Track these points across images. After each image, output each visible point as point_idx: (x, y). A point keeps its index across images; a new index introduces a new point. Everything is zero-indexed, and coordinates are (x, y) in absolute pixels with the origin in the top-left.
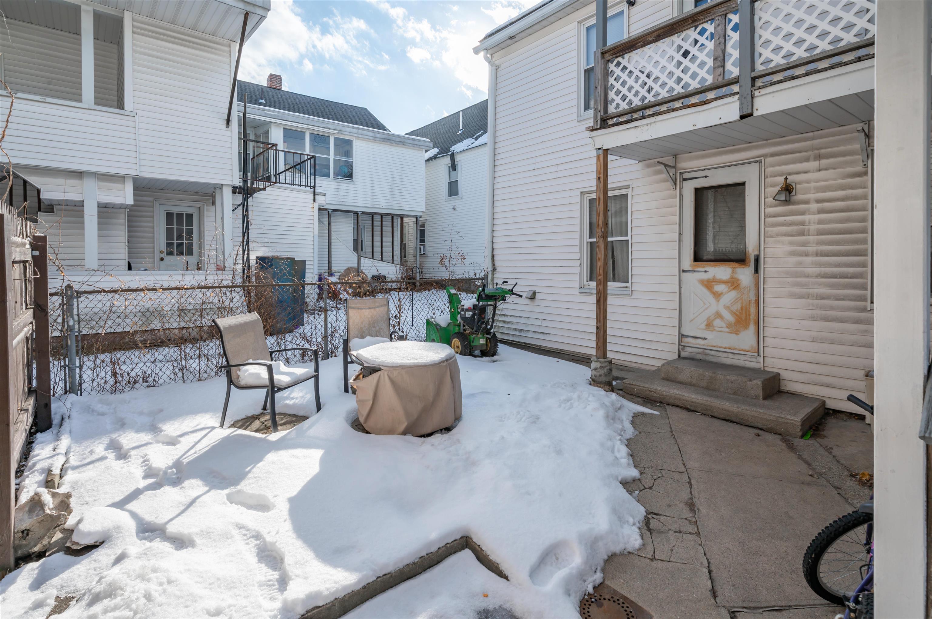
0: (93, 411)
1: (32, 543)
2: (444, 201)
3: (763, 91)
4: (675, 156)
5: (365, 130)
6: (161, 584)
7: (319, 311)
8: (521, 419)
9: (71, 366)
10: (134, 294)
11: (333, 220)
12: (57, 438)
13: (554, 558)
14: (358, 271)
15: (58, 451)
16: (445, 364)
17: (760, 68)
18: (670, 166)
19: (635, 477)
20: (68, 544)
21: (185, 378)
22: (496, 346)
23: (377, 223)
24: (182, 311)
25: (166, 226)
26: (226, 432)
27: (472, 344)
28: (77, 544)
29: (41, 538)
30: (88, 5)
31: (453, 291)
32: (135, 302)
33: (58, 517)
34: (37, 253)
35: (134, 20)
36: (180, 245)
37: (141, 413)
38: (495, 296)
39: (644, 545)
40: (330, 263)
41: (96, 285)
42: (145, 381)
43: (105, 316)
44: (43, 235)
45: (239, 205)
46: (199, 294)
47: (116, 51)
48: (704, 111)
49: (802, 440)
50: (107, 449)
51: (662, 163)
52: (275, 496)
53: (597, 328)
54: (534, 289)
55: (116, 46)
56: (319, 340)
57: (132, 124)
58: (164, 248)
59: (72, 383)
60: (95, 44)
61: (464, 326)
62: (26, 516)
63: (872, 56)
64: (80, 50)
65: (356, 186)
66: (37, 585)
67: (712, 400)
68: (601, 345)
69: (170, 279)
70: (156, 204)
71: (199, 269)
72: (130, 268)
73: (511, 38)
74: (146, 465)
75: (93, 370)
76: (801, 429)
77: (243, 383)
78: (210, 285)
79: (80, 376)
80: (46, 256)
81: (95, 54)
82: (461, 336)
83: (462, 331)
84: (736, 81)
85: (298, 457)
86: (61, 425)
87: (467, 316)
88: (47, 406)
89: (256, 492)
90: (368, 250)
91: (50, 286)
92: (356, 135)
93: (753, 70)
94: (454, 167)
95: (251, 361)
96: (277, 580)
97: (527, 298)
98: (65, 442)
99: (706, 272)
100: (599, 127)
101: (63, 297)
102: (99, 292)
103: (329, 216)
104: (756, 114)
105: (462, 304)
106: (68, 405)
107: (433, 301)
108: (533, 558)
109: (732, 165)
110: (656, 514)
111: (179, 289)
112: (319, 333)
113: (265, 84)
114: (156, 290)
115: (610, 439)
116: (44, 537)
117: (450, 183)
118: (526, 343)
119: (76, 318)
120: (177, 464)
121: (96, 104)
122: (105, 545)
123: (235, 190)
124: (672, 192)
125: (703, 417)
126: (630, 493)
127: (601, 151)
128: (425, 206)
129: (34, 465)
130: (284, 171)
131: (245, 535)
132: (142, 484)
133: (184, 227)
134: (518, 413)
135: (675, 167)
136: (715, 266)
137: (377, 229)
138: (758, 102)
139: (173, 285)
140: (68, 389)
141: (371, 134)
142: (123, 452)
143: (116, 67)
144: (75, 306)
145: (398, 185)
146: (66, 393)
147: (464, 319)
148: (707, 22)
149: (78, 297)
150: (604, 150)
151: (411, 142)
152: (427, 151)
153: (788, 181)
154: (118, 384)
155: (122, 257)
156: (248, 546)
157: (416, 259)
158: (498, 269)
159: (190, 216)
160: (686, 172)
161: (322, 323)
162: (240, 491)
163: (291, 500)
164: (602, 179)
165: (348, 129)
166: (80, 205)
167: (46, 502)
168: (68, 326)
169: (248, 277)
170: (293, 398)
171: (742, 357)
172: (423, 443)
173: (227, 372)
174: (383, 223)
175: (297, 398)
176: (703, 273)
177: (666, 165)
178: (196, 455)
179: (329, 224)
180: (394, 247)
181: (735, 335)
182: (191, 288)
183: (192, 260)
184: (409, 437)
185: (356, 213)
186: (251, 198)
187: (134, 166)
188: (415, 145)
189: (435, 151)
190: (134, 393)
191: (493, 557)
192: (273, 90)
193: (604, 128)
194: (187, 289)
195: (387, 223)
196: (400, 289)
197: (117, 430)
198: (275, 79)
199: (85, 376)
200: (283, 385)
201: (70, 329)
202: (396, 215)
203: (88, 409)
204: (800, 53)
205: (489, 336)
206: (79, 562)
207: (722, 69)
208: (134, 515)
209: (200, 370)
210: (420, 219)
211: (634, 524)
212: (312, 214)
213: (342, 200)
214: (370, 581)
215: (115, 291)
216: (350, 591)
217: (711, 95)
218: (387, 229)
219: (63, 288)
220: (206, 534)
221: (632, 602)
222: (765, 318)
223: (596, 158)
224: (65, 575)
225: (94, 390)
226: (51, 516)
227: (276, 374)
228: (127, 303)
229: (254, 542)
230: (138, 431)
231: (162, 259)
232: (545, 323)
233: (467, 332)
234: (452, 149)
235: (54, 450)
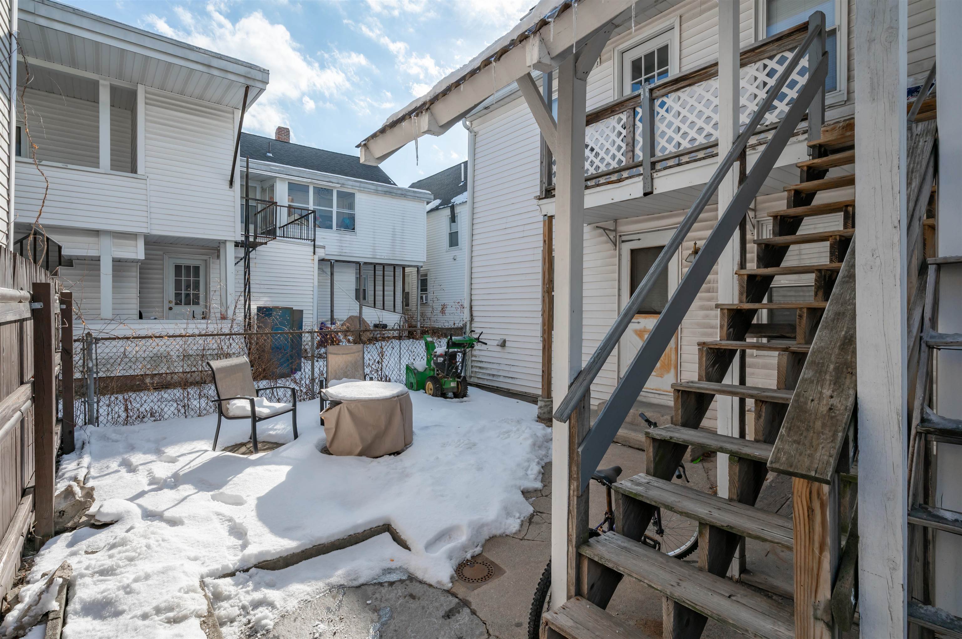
0: (108, 438)
1: (67, 521)
2: (445, 251)
3: (660, 174)
4: (616, 221)
5: (367, 183)
6: (157, 541)
7: (318, 358)
8: (460, 445)
9: (90, 402)
10: (143, 341)
11: (335, 270)
12: (81, 457)
13: (448, 537)
14: (360, 319)
15: (81, 465)
16: (396, 399)
17: (659, 154)
18: (610, 230)
19: (537, 488)
20: (92, 521)
21: (187, 414)
22: (466, 389)
23: (379, 273)
24: (186, 357)
25: (174, 278)
26: (217, 453)
27: (443, 387)
28: (99, 521)
29: (72, 518)
30: (105, 80)
31: (429, 339)
32: (144, 348)
33: (85, 502)
34: (64, 307)
35: (146, 92)
36: (188, 295)
37: (148, 441)
38: (463, 344)
39: (520, 531)
40: (332, 311)
41: (111, 333)
42: (152, 415)
43: (119, 359)
44: (69, 291)
45: (241, 259)
46: (201, 341)
47: (130, 117)
48: (619, 187)
49: (692, 464)
50: (120, 465)
51: (601, 228)
52: (248, 496)
53: (543, 371)
54: (504, 337)
55: (130, 112)
56: (307, 382)
57: (143, 186)
58: (172, 298)
59: (91, 416)
60: (111, 110)
61: (438, 371)
62: (62, 501)
63: (717, 155)
64: (98, 117)
65: (358, 237)
66: (71, 544)
67: (630, 432)
68: (546, 387)
69: (176, 327)
70: (166, 257)
71: (204, 318)
72: (141, 317)
73: (486, 108)
74: (151, 476)
75: (109, 406)
76: (691, 455)
77: (231, 414)
78: (210, 333)
79: (98, 411)
80: (71, 309)
81: (111, 120)
82: (434, 379)
83: (436, 375)
84: (640, 165)
85: (270, 471)
86: (82, 448)
87: (439, 361)
88: (71, 433)
89: (234, 494)
90: (370, 298)
91: (74, 333)
92: (358, 188)
93: (653, 155)
94: (453, 219)
95: (239, 396)
96: (241, 545)
97: (498, 345)
98: (86, 460)
99: (639, 323)
100: (544, 196)
101: (84, 343)
102: (114, 339)
103: (332, 267)
104: (655, 192)
105: (435, 350)
106: (89, 434)
107: (413, 348)
108: (431, 535)
109: (658, 230)
110: (541, 513)
111: (182, 336)
112: (307, 376)
113: (273, 137)
114: (162, 337)
115: (529, 460)
116: (75, 516)
117: (451, 234)
118: (497, 387)
119: (94, 361)
120: (175, 476)
121: (111, 169)
122: (119, 523)
123: (237, 244)
124: (613, 252)
125: (623, 447)
126: (527, 499)
127: (546, 217)
128: (425, 256)
129: (63, 474)
130: (286, 225)
131: (221, 519)
132: (147, 488)
133: (192, 279)
134: (459, 441)
135: (615, 230)
136: (645, 318)
137: (379, 279)
138: (657, 182)
139: (178, 333)
140: (87, 421)
141: (373, 187)
142: (132, 467)
143: (130, 131)
144: (94, 351)
145: (400, 236)
146: (85, 424)
147: (436, 364)
148: (622, 112)
149: (96, 343)
150: (549, 217)
151: (413, 194)
152: (428, 203)
153: (697, 246)
154: (129, 418)
155: (134, 306)
156: (222, 526)
157: (417, 308)
158: (476, 319)
159: (197, 269)
160: (624, 235)
161: (310, 367)
162: (221, 493)
163: (259, 499)
164: (547, 242)
165: (350, 183)
166: (98, 259)
167: (76, 492)
168: (88, 367)
169: (249, 324)
170: (276, 430)
171: (665, 397)
172: (372, 461)
173: (219, 405)
174: (385, 272)
175: (279, 430)
176: (636, 324)
177: (604, 229)
178: (190, 469)
179: (332, 274)
180: (396, 296)
181: (660, 378)
182: (193, 336)
183: (199, 310)
184: (364, 458)
185: (358, 263)
186: (254, 251)
187: (145, 225)
188: (416, 198)
189: (438, 202)
190: (142, 426)
191: (403, 537)
192: (281, 143)
193: (548, 198)
194: (189, 336)
195: (389, 272)
196: (400, 338)
197: (127, 452)
198: (283, 132)
199: (101, 411)
200: (264, 416)
201: (90, 370)
202: (397, 265)
203: (104, 438)
204: (686, 145)
205: (459, 380)
206: (101, 533)
207: (631, 153)
208: (139, 506)
209: (200, 407)
210: (421, 269)
211: (519, 518)
212: (312, 265)
213: (344, 251)
214: (308, 547)
215: (128, 338)
216: (291, 553)
217: (625, 174)
218: (389, 279)
219: (84, 335)
220: (193, 518)
221: (496, 564)
222: (682, 363)
223: (542, 223)
224: (91, 539)
225: (109, 423)
226: (80, 501)
227: (259, 407)
228: (137, 348)
229: (227, 523)
230: (145, 453)
231: (171, 309)
232: (513, 369)
233: (440, 376)
234: (452, 201)
235: (78, 465)
